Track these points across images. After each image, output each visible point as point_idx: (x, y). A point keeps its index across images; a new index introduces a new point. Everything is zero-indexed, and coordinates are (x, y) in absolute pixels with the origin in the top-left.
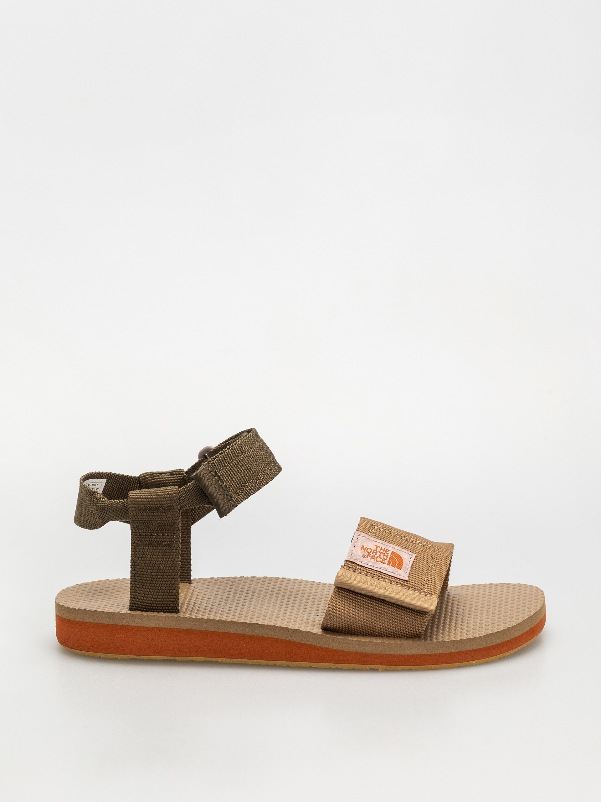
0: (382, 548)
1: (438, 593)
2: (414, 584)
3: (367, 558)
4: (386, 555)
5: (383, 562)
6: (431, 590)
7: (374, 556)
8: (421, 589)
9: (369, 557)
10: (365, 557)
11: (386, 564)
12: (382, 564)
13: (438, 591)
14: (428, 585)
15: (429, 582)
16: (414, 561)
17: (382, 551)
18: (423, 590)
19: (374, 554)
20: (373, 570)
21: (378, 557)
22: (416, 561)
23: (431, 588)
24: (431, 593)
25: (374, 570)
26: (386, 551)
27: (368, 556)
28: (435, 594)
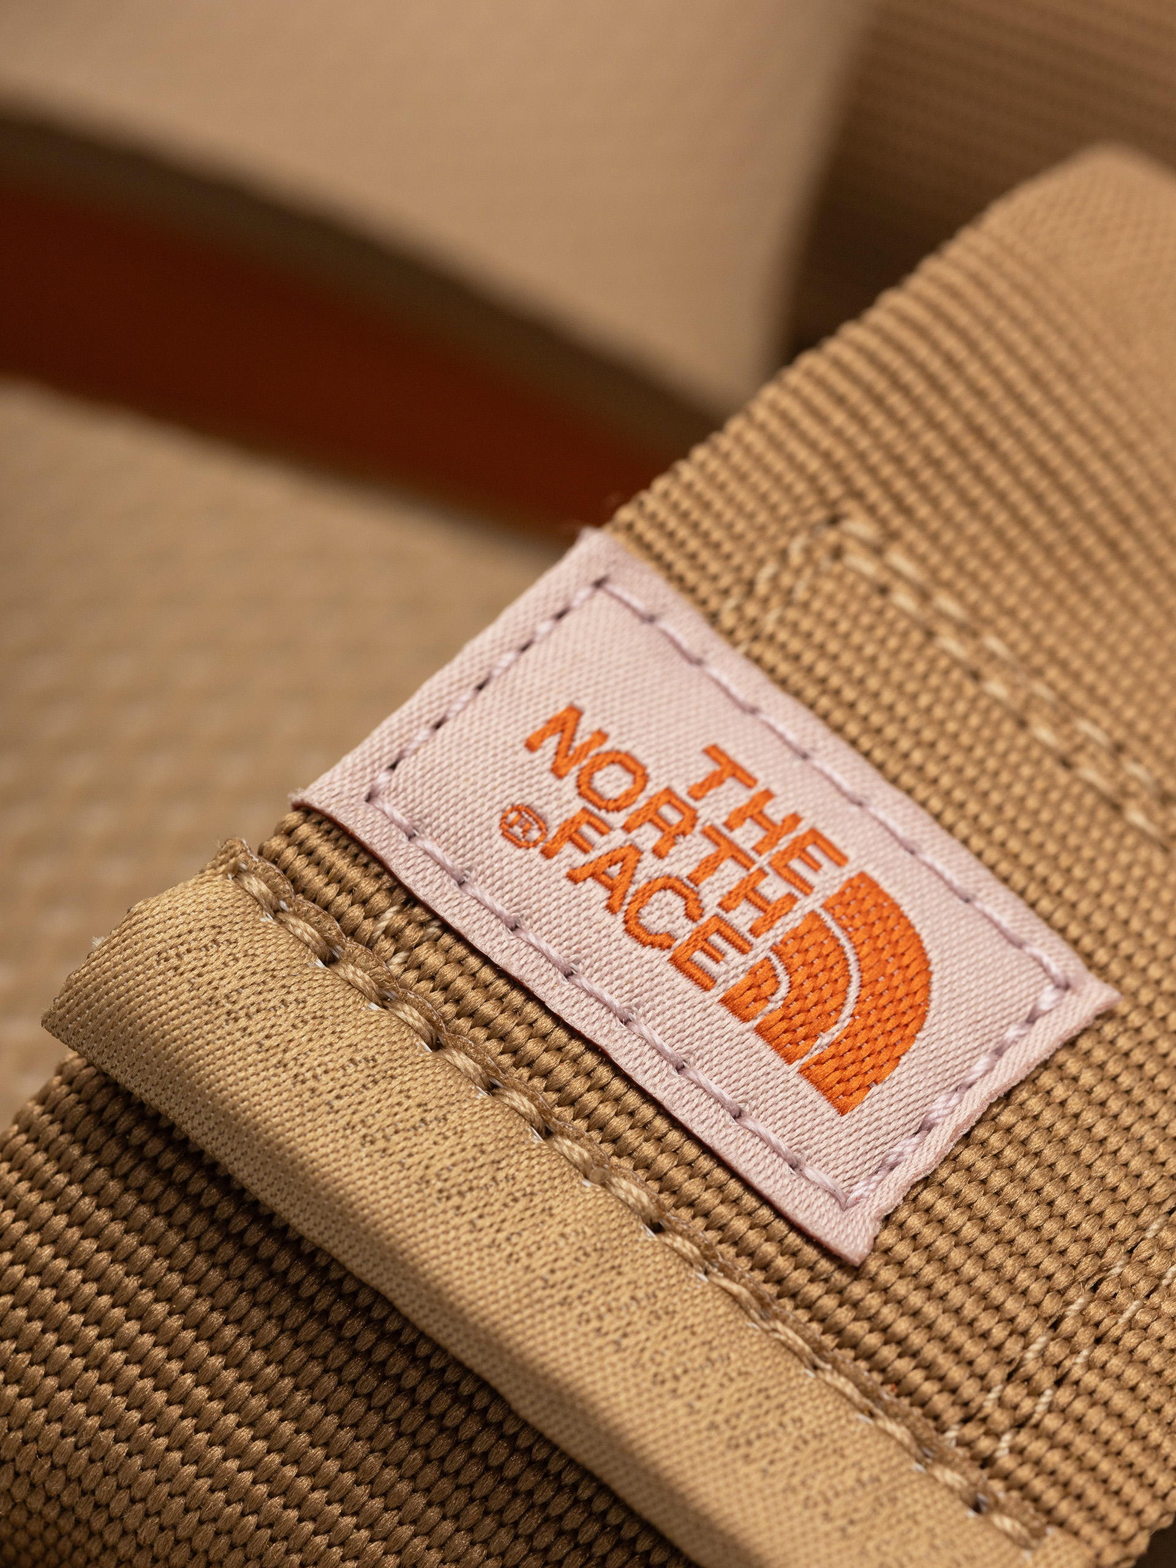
0: (768, 795)
1: (1127, 1526)
2: (902, 1326)
3: (547, 854)
4: (773, 888)
5: (699, 957)
6: (1067, 1469)
7: (628, 857)
8: (952, 1415)
9: (568, 848)
10: (535, 834)
11: (718, 993)
12: (671, 971)
13: (1141, 1499)
14: (1064, 1396)
15: (1089, 1365)
16: (1045, 1065)
17: (747, 836)
18: (971, 1431)
19: (648, 837)
20: (541, 1004)
21: (669, 884)
22: (1072, 1066)
23: (1081, 1443)
24: (1051, 1496)
25: (548, 1012)
26: (789, 853)
27: (571, 834)
28: (1088, 1530)
